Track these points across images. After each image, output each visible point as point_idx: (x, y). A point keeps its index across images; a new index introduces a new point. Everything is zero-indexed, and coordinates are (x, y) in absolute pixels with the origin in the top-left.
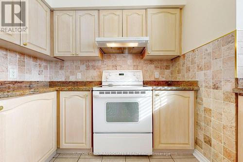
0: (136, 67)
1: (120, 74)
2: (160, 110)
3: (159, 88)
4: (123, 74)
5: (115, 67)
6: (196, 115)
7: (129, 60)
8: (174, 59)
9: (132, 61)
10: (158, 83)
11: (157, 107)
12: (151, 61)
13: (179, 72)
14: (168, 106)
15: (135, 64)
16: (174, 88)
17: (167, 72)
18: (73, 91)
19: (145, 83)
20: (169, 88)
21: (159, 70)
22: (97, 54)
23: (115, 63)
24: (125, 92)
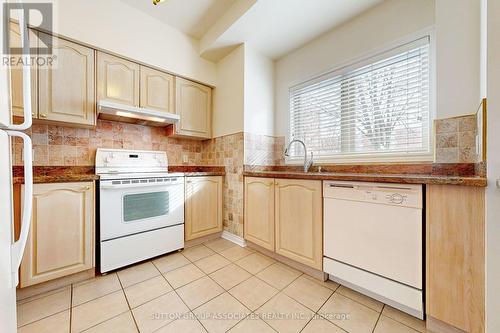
0: (156, 147)
1: (131, 156)
2: (192, 198)
3: (191, 174)
4: (137, 156)
5: (121, 144)
6: (224, 198)
7: (146, 135)
8: (205, 142)
9: (149, 137)
10: (186, 169)
11: (189, 195)
12: (179, 140)
13: (210, 157)
14: (199, 192)
15: (154, 142)
16: (205, 174)
17: (198, 155)
18: (59, 182)
19: (171, 169)
20: (201, 174)
21: (188, 152)
22: (91, 121)
23: (119, 137)
24: (144, 180)
